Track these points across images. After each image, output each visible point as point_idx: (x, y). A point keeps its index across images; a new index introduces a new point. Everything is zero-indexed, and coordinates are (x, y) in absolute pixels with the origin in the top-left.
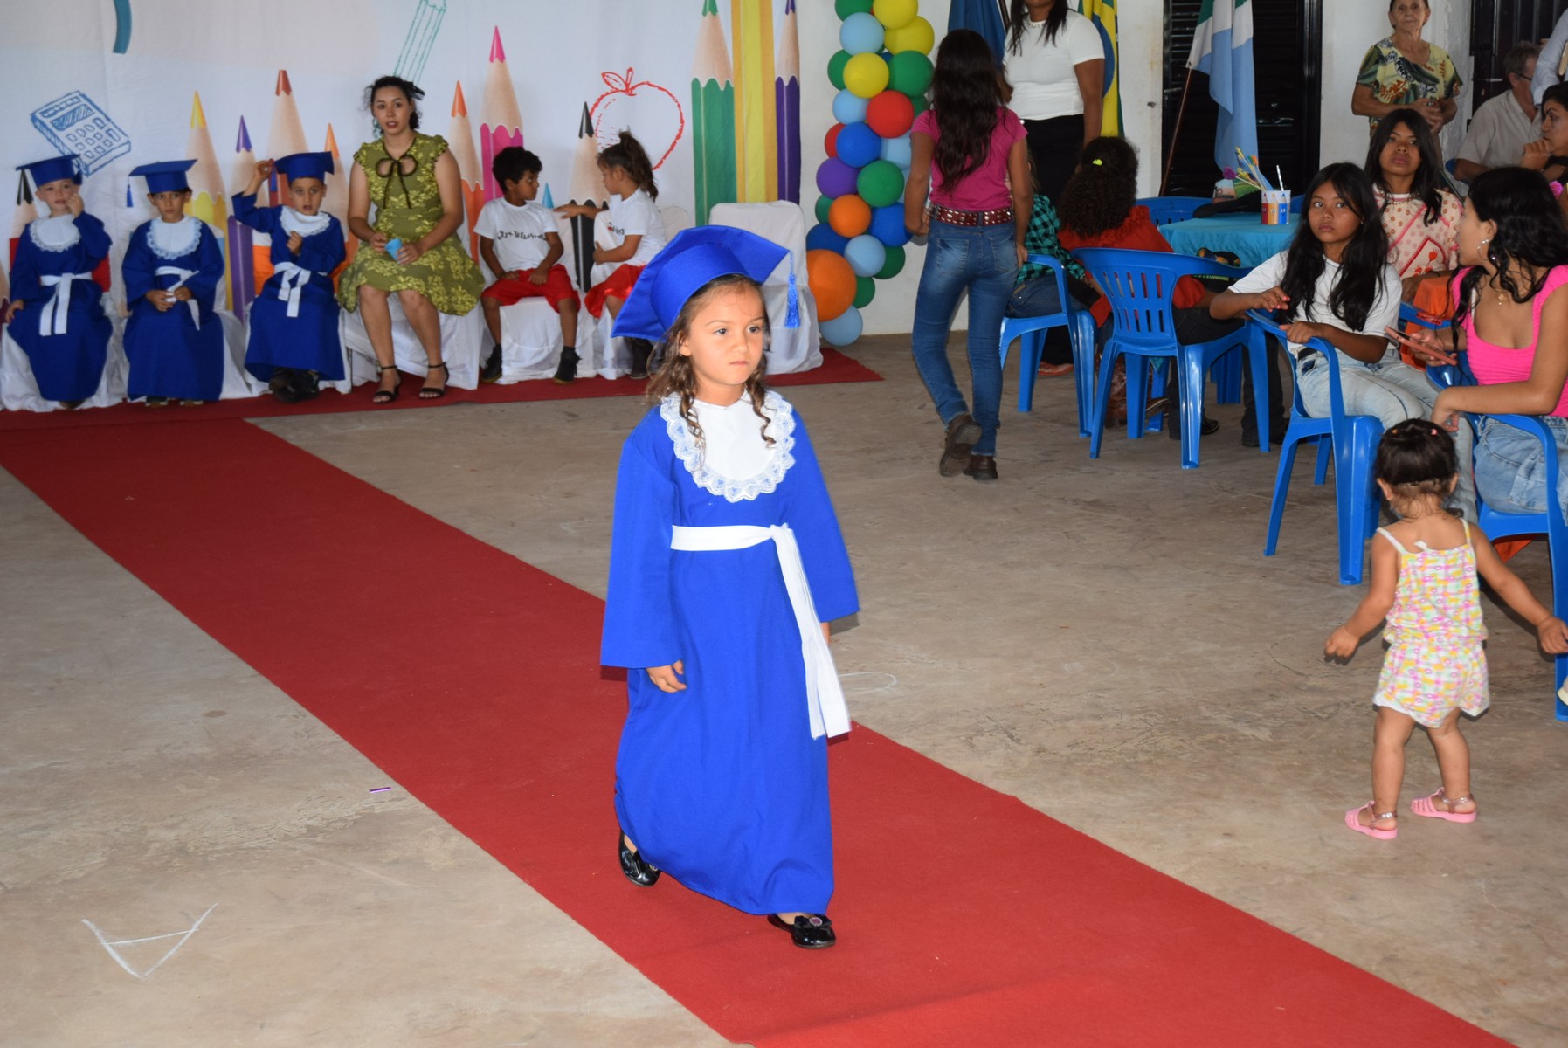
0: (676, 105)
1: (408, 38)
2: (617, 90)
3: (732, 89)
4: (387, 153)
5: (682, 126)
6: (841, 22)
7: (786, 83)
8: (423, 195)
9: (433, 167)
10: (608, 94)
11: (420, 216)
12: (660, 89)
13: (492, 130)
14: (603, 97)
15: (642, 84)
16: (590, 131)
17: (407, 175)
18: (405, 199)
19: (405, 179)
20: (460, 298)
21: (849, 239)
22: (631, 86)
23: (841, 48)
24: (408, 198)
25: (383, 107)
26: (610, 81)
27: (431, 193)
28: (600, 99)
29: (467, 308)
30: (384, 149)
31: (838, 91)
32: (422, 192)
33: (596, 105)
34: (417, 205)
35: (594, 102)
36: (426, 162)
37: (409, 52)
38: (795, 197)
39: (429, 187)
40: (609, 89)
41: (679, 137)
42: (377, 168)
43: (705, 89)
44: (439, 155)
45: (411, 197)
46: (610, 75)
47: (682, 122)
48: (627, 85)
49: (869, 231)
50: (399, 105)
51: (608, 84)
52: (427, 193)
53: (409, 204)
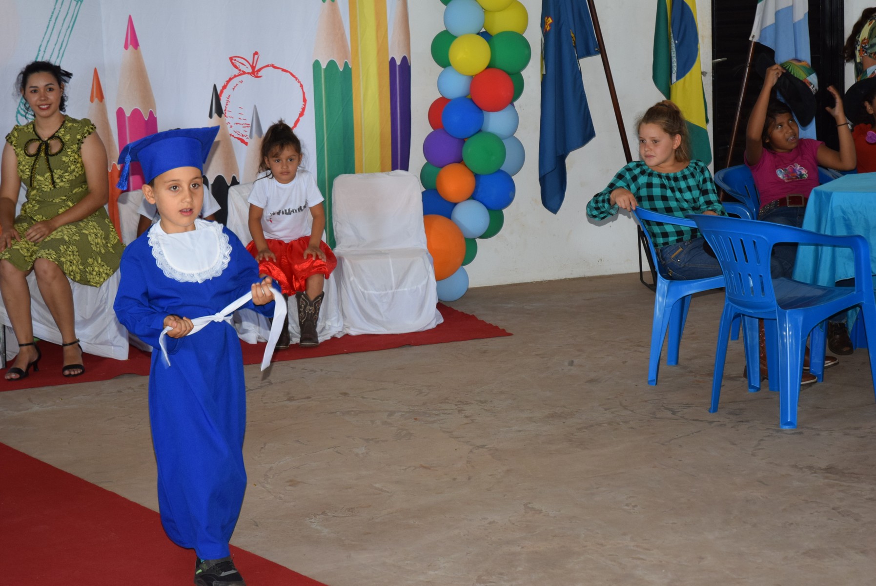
0: (299, 85)
1: (48, 28)
2: (244, 73)
3: (350, 69)
4: (36, 134)
5: (305, 105)
6: (445, 7)
7: (398, 63)
8: (67, 174)
9: (79, 148)
10: (235, 76)
11: (64, 198)
12: (284, 70)
13: (128, 114)
14: (230, 79)
15: (268, 66)
16: (220, 112)
17: (53, 155)
18: (50, 178)
19: (50, 158)
20: (96, 269)
21: (455, 204)
22: (257, 69)
23: (446, 29)
24: (52, 176)
25: (35, 91)
26: (238, 64)
27: (74, 173)
28: (228, 82)
29: (102, 280)
30: (34, 130)
31: (443, 69)
32: (66, 171)
33: (224, 87)
34: (61, 184)
35: (223, 85)
36: (73, 143)
37: (48, 41)
38: (405, 167)
39: (73, 167)
40: (236, 72)
41: (301, 114)
42: (26, 148)
43: (326, 69)
44: (85, 137)
45: (56, 176)
46: (237, 59)
47: (305, 100)
48: (253, 67)
49: (473, 197)
50: (51, 90)
51: (236, 67)
52: (71, 173)
53: (53, 182)
